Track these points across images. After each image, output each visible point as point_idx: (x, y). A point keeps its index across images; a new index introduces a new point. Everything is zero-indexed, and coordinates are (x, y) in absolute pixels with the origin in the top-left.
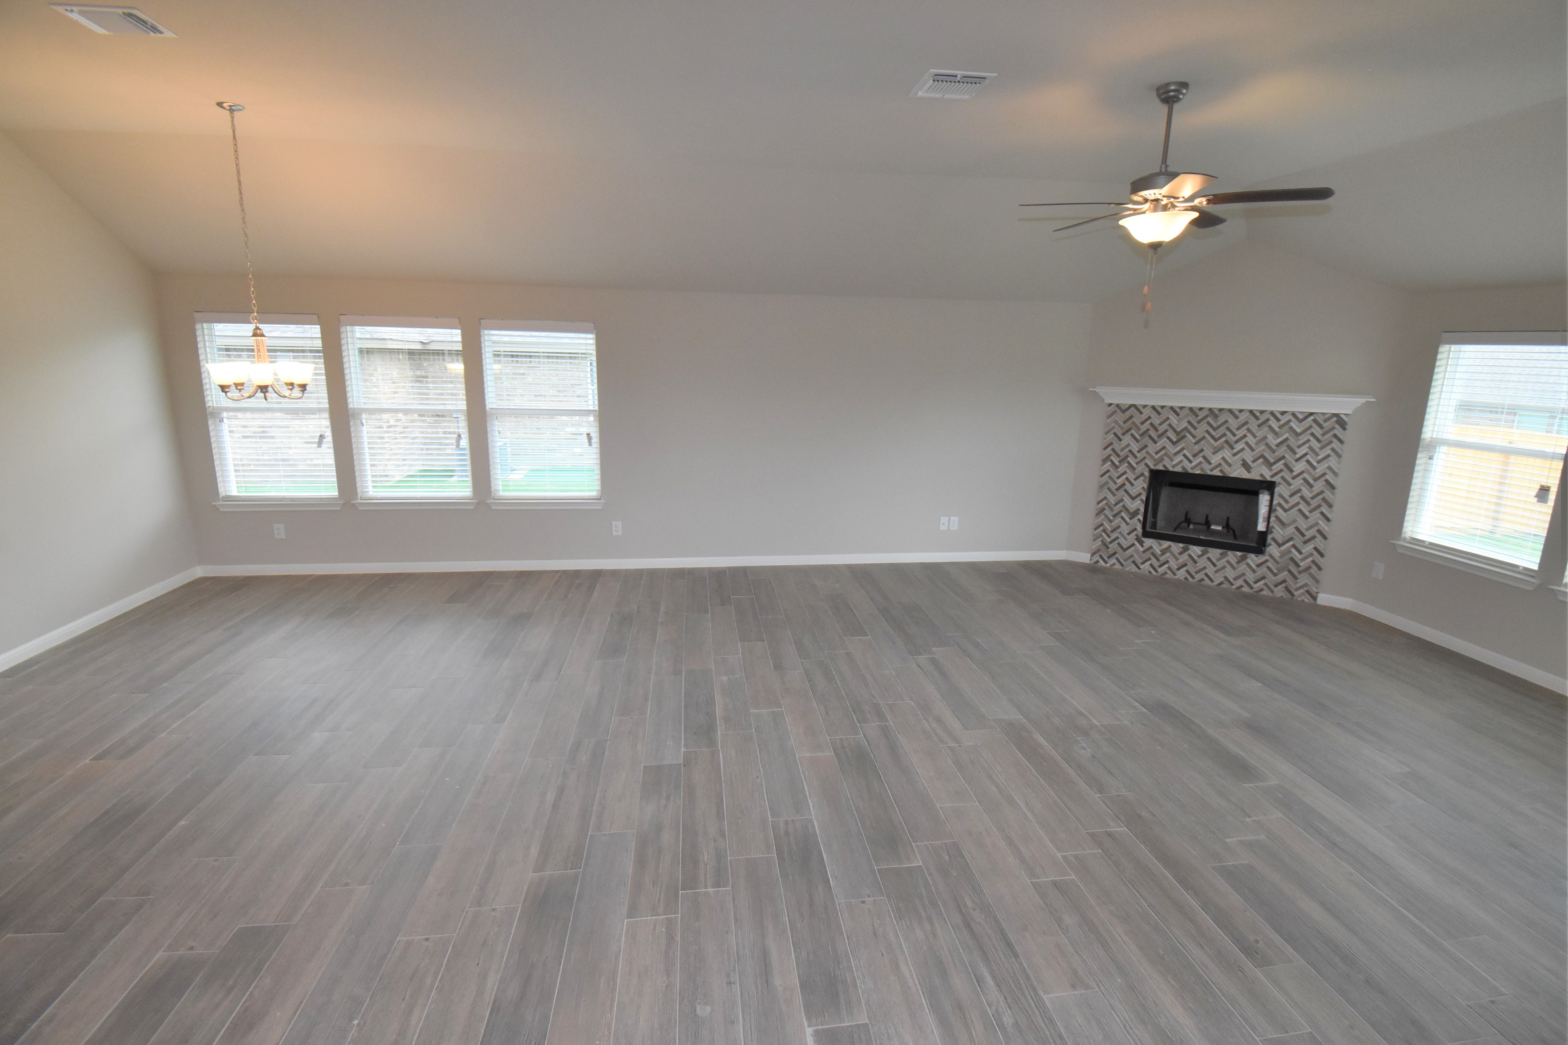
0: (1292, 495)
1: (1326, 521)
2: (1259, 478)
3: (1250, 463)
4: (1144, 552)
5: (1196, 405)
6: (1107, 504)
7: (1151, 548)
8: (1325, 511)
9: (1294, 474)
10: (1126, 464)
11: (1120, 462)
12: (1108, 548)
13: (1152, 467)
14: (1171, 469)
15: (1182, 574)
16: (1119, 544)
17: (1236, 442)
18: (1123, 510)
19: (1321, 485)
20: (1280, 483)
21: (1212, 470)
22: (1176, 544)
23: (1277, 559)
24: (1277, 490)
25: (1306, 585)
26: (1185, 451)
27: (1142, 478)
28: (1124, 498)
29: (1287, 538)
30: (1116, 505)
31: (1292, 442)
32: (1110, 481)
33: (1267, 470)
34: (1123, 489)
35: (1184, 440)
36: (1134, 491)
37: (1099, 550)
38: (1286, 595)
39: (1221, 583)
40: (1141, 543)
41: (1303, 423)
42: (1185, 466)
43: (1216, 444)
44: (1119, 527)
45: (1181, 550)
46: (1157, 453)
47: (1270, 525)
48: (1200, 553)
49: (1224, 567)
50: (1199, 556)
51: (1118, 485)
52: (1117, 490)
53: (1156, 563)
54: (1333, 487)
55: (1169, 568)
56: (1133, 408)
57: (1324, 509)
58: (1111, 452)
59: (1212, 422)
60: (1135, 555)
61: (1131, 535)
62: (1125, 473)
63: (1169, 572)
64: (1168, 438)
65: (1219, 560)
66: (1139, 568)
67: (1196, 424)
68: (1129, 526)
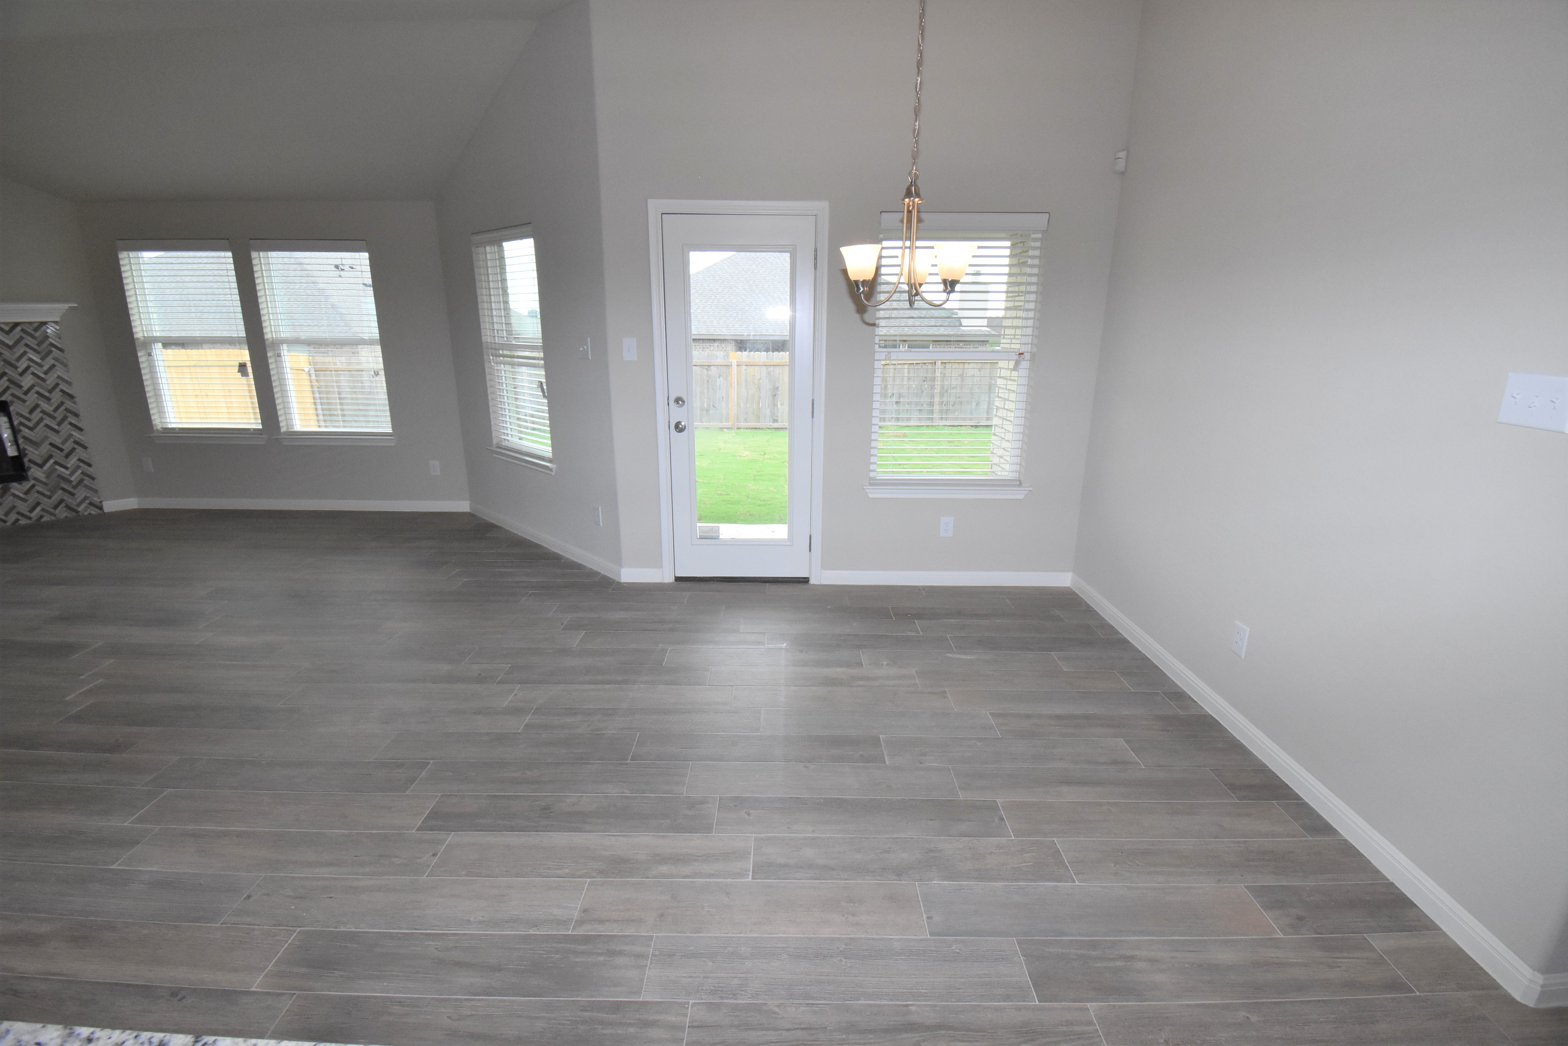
0: (31, 412)
1: (79, 431)
8: (73, 422)
9: (25, 389)
19: (58, 396)
20: (12, 402)
23: (44, 480)
24: (11, 409)
25: (86, 498)
29: (46, 456)
31: (8, 356)
38: (70, 514)
41: (12, 334)
47: (22, 447)
54: (71, 397)
57: (72, 420)
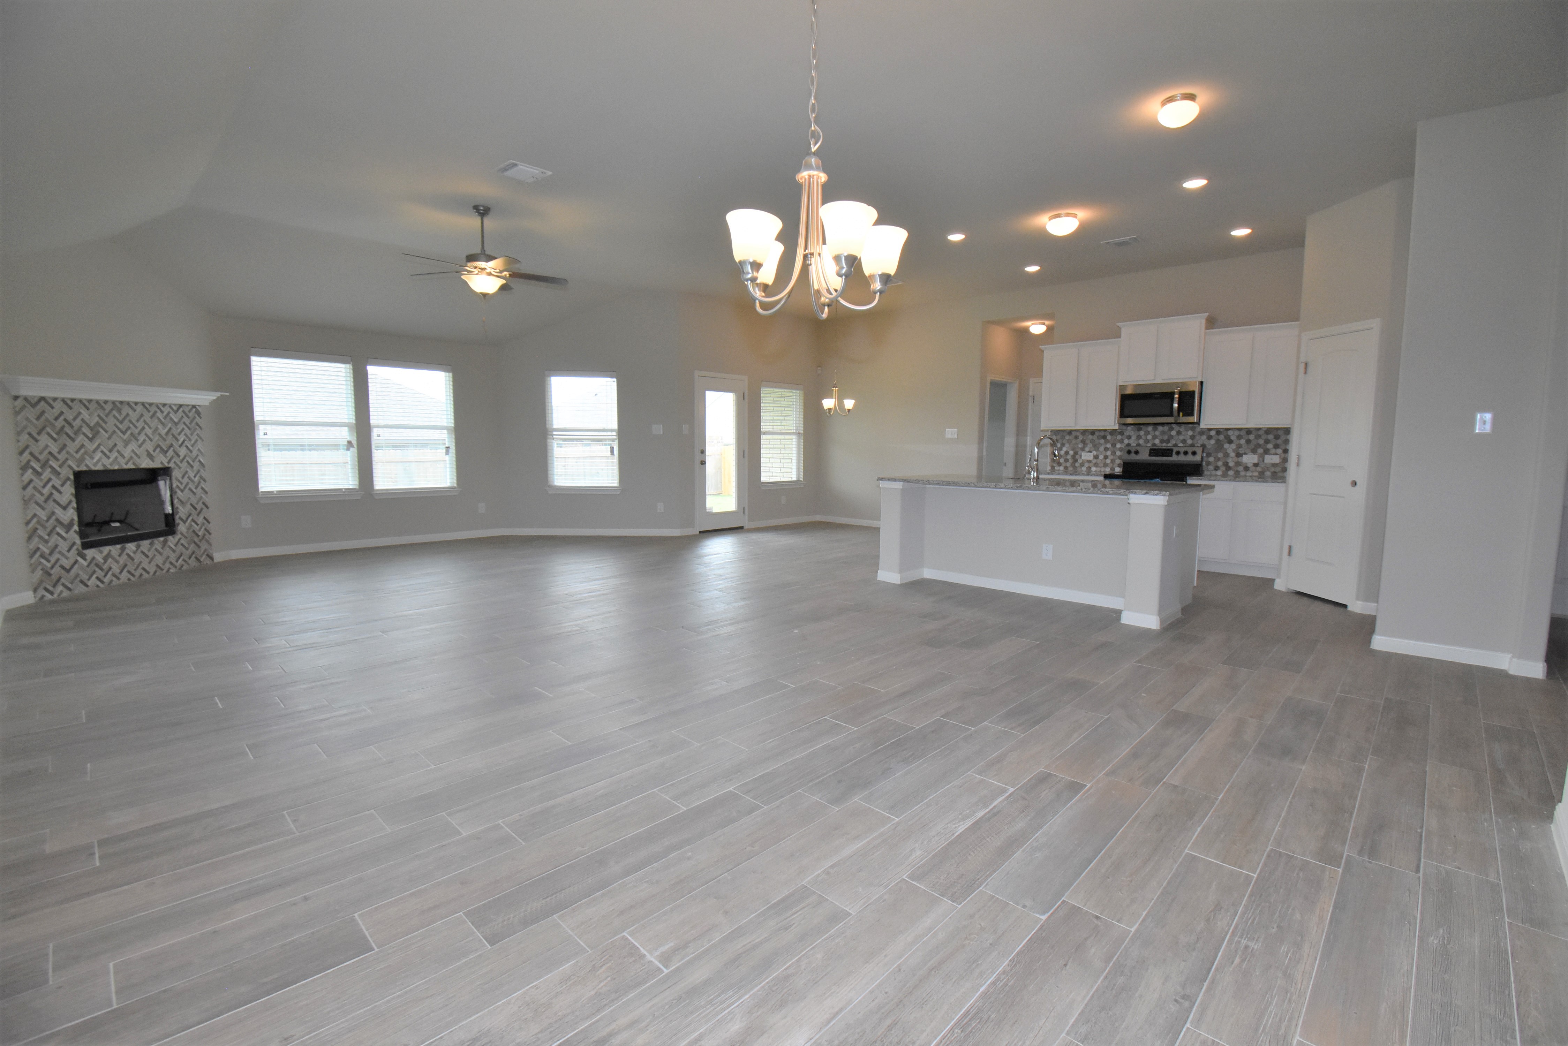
0: (183, 477)
1: (205, 494)
2: (160, 466)
3: (152, 453)
4: (88, 566)
5: (102, 397)
6: (38, 522)
7: (94, 558)
8: (203, 486)
9: (181, 458)
10: (49, 470)
11: (41, 468)
12: (50, 575)
13: (76, 469)
14: (93, 468)
15: (124, 576)
16: (61, 566)
17: (139, 434)
18: (57, 524)
19: (197, 465)
20: (174, 468)
21: (126, 464)
22: (114, 546)
23: (185, 535)
24: (172, 474)
25: (205, 550)
26: (102, 447)
27: (69, 483)
28: (55, 510)
30: (47, 521)
31: (175, 431)
32: (35, 493)
33: (164, 458)
34: (51, 500)
35: (98, 436)
36: (64, 499)
37: (41, 582)
38: (197, 564)
39: (155, 572)
40: (84, 557)
41: (177, 414)
42: (105, 463)
43: (125, 437)
44: (57, 546)
45: (120, 551)
46: (77, 452)
47: (175, 506)
49: (154, 556)
51: (45, 496)
52: (46, 501)
53: (101, 574)
54: (203, 465)
55: (113, 575)
56: (42, 403)
57: (203, 484)
58: (30, 456)
59: (117, 415)
60: (81, 573)
61: (72, 552)
62: (50, 480)
63: (114, 578)
64: (85, 434)
65: (149, 550)
66: (87, 586)
67: (105, 418)
68: (68, 541)
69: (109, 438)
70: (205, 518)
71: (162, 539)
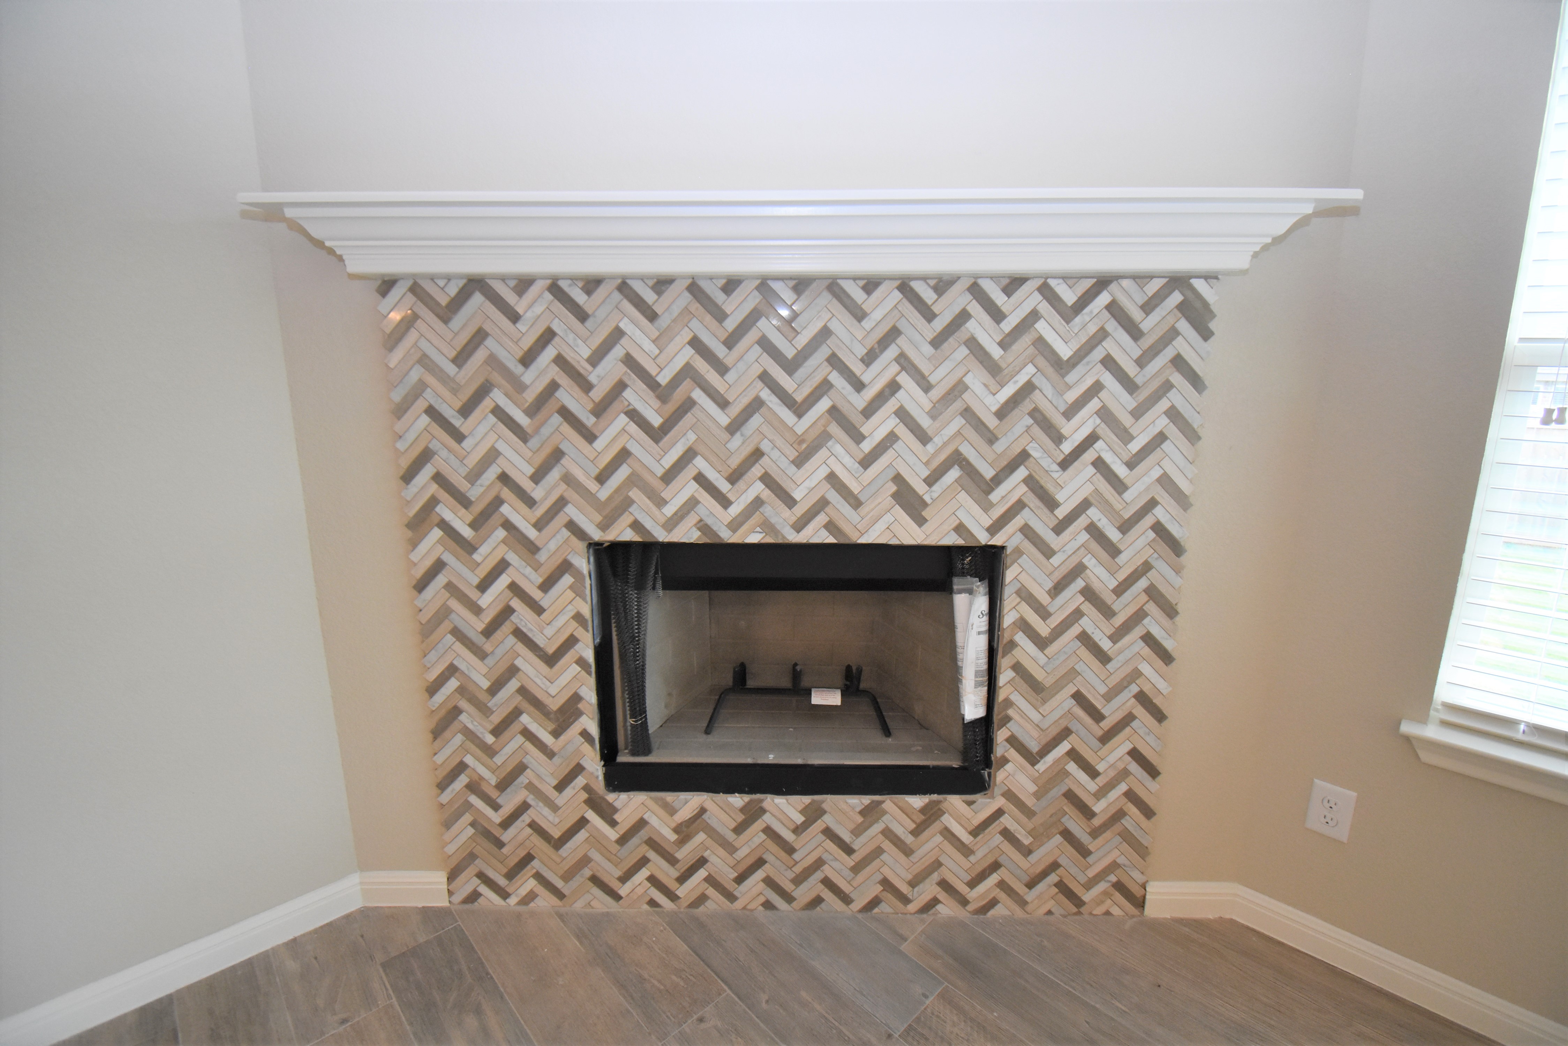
0: (1057, 589)
1: (1159, 663)
2: (952, 540)
3: (920, 488)
4: (622, 840)
6: (461, 690)
7: (641, 823)
8: (1157, 632)
9: (1061, 513)
10: (501, 533)
11: (474, 525)
12: (500, 844)
13: (597, 535)
14: (662, 536)
15: (753, 892)
16: (533, 825)
17: (868, 412)
18: (525, 705)
19: (1141, 542)
20: (1019, 552)
21: (798, 527)
22: (721, 797)
23: (1030, 802)
24: (1010, 575)
25: (1114, 866)
26: (700, 464)
27: (567, 580)
28: (519, 662)
29: (1054, 732)
30: (493, 690)
32: (454, 604)
33: (976, 510)
34: (507, 628)
35: (688, 419)
36: (549, 631)
37: (472, 857)
38: (1061, 906)
39: (875, 902)
40: (608, 814)
41: (1078, 320)
42: (709, 521)
43: (802, 426)
44: (521, 768)
45: (740, 817)
46: (602, 478)
47: (1001, 696)
48: (799, 819)
49: (878, 852)
50: (798, 830)
51: (488, 617)
52: (489, 632)
53: (668, 874)
54: (1175, 547)
55: (710, 880)
56: (478, 298)
57: (1154, 624)
58: (434, 488)
59: (776, 335)
60: (595, 855)
61: (569, 791)
62: (502, 566)
63: (711, 892)
64: (633, 415)
65: (857, 832)
66: (617, 897)
67: (720, 351)
68: (556, 760)
69: (733, 428)
70: (1135, 754)
71: (917, 801)
